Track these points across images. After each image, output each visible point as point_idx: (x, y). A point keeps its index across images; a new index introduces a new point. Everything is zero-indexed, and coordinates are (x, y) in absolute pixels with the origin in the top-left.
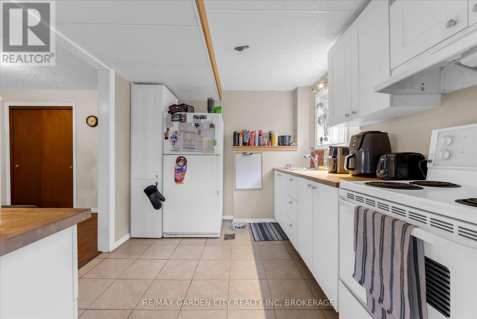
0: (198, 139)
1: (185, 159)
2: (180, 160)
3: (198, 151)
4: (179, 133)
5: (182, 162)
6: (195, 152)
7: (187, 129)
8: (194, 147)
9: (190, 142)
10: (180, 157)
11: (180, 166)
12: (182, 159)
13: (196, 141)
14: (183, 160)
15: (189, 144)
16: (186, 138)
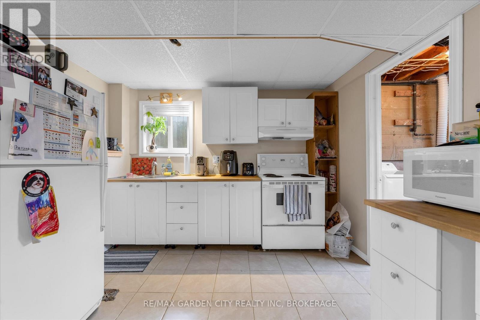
0: (75, 132)
1: (46, 175)
2: (35, 179)
3: (73, 157)
4: (30, 108)
5: (38, 184)
6: (67, 158)
7: (52, 104)
8: (66, 148)
9: (57, 136)
10: (34, 172)
11: (33, 195)
12: (39, 176)
13: (71, 136)
14: (40, 179)
15: (55, 141)
16: (49, 126)
